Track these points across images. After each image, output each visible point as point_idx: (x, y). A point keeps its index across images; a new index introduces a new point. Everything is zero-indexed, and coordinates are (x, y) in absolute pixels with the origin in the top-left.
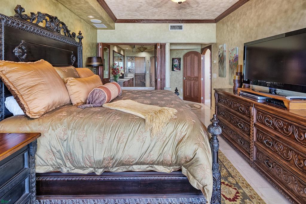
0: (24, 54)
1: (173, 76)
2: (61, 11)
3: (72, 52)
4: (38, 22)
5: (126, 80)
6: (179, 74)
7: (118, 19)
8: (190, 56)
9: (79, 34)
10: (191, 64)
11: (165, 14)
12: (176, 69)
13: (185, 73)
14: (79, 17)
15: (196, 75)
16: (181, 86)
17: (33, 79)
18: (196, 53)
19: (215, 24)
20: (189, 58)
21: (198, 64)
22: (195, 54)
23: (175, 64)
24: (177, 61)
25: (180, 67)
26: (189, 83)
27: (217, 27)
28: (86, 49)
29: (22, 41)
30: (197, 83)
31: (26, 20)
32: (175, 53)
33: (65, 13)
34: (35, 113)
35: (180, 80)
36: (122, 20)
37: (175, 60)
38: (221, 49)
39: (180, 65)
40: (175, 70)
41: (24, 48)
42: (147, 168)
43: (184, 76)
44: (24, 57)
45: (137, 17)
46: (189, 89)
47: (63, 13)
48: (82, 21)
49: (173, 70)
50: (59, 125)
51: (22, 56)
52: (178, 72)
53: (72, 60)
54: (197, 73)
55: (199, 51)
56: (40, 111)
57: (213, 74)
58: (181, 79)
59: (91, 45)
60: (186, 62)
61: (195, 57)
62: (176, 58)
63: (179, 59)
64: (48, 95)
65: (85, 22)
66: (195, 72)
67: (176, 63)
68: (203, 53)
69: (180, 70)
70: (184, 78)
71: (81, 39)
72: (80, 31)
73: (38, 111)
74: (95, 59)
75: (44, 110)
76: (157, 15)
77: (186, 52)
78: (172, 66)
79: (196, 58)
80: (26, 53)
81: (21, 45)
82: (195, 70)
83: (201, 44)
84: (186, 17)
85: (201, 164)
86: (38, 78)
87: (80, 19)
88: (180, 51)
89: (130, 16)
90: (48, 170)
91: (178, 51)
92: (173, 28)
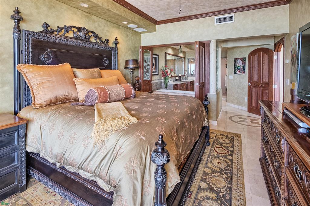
0: (50, 59)
1: (236, 81)
2: (94, 21)
3: (105, 56)
4: (65, 33)
5: (179, 83)
6: (243, 78)
7: (158, 20)
8: (258, 54)
9: (115, 39)
10: (259, 65)
11: (203, 5)
12: (239, 72)
13: (250, 77)
14: (117, 25)
15: (266, 80)
16: (246, 94)
17: (41, 78)
18: (266, 51)
19: (288, 5)
20: (256, 57)
21: (269, 65)
22: (264, 52)
23: (238, 65)
24: (241, 62)
25: (244, 69)
26: (255, 91)
27: (290, 9)
28: (126, 53)
29: (48, 49)
30: (267, 91)
31: (52, 32)
32: (238, 52)
33: (100, 23)
34: (38, 105)
35: (245, 86)
36: (162, 22)
37: (238, 61)
38: (293, 42)
39: (244, 66)
40: (237, 73)
41: (50, 54)
42: (90, 176)
43: (249, 81)
44: (50, 61)
45: (174, 15)
46: (256, 99)
47: (97, 24)
48: (121, 27)
49: (235, 73)
50: (44, 116)
51: (48, 60)
52: (242, 76)
53: (105, 62)
54: (267, 77)
55: (272, 47)
56: (41, 103)
57: (285, 79)
58: (245, 84)
59: (132, 49)
60: (252, 63)
61: (265, 55)
62: (239, 59)
63: (243, 60)
64: (51, 91)
65: (125, 29)
66: (264, 76)
67: (240, 65)
68: (276, 50)
69: (244, 72)
70: (249, 83)
71: (117, 44)
72: (116, 37)
73: (40, 103)
74: (131, 62)
75: (45, 103)
76: (194, 10)
77: (253, 49)
78: (235, 67)
79: (266, 57)
80: (52, 58)
81: (47, 52)
82: (264, 74)
83: (275, 37)
84: (235, 5)
85: (120, 196)
86: (46, 77)
87: (118, 26)
88: (244, 49)
89: (167, 16)
90: (32, 151)
91: (242, 49)
92: (219, 21)
